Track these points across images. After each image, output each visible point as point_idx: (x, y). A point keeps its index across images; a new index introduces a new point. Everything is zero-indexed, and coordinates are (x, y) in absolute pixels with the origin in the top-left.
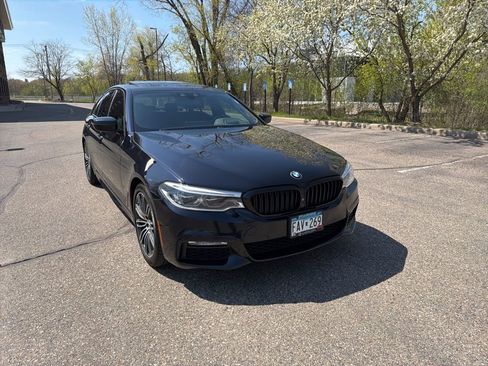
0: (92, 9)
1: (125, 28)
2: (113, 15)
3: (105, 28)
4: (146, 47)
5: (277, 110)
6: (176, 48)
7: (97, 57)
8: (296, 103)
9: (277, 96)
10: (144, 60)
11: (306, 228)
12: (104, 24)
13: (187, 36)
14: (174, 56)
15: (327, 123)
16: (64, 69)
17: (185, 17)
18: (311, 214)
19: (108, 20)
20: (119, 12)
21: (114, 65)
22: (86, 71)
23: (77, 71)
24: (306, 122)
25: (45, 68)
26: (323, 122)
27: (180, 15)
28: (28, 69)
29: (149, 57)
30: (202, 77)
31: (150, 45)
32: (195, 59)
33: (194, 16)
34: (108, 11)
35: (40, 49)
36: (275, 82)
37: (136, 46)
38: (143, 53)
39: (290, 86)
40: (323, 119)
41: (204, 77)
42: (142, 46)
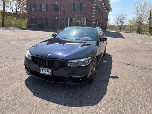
0: (138, 3)
2: (145, 3)
7: (136, 17)
10: (150, 19)
11: (45, 73)
16: (124, 22)
18: (47, 69)
19: (143, 5)
20: (147, 2)
22: (131, 23)
23: (128, 23)
28: (114, 22)
34: (143, 2)
35: (119, 16)
38: (150, 16)
42: (151, 14)
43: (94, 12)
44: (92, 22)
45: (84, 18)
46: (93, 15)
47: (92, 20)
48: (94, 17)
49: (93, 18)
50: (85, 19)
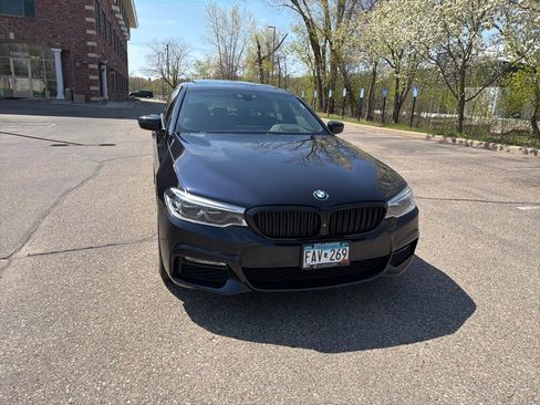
0: (214, 8)
1: (245, 26)
2: (234, 13)
3: (225, 27)
4: (264, 47)
5: (396, 122)
6: (294, 48)
7: (215, 57)
8: (424, 115)
9: (398, 106)
10: (260, 61)
11: (324, 260)
12: (225, 22)
13: (307, 35)
14: (291, 57)
15: (454, 141)
16: (182, 69)
17: (306, 14)
18: (332, 244)
19: (229, 18)
20: (241, 10)
21: (231, 66)
22: (203, 71)
23: (194, 71)
24: (428, 138)
25: (165, 67)
26: (449, 139)
27: (302, 13)
28: (149, 68)
29: (265, 58)
30: (318, 81)
31: (268, 44)
32: (313, 61)
33: (316, 13)
34: (230, 10)
35: (161, 48)
36: (397, 88)
37: (253, 46)
38: (259, 53)
39: (415, 94)
40: (450, 135)
41: (320, 81)
42: (259, 47)
43: (90, 26)
44: (91, 66)
45: (50, 45)
46: (90, 38)
47: (90, 55)
48: (95, 44)
49: (93, 49)
50: (57, 52)
